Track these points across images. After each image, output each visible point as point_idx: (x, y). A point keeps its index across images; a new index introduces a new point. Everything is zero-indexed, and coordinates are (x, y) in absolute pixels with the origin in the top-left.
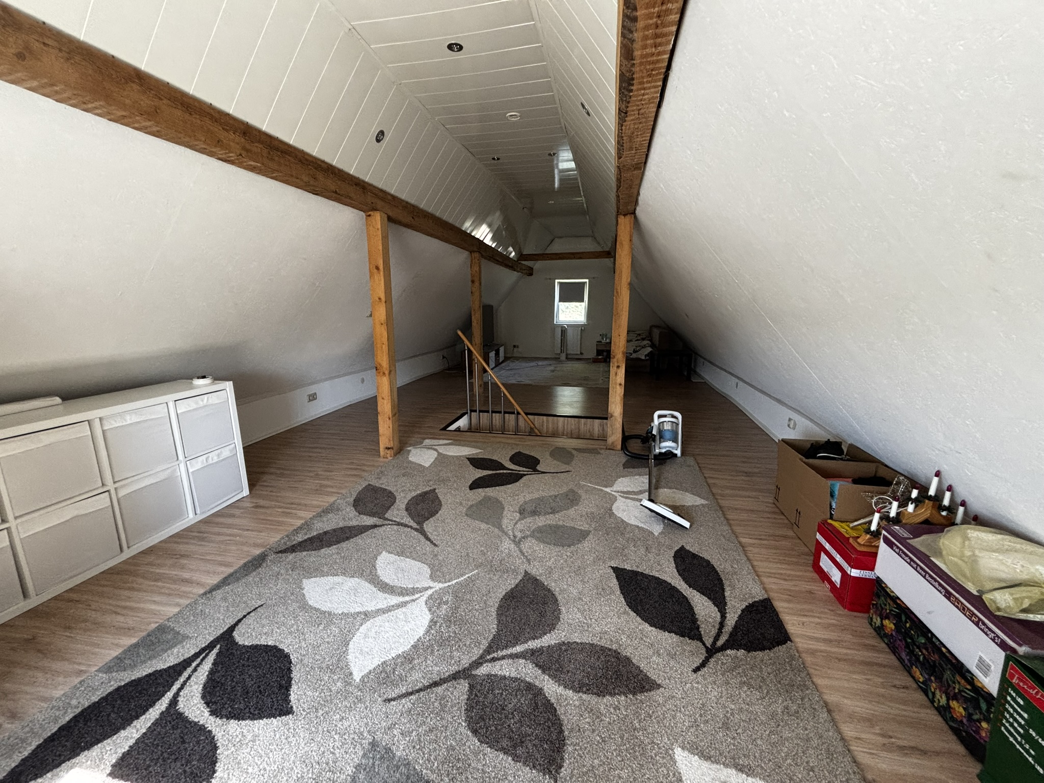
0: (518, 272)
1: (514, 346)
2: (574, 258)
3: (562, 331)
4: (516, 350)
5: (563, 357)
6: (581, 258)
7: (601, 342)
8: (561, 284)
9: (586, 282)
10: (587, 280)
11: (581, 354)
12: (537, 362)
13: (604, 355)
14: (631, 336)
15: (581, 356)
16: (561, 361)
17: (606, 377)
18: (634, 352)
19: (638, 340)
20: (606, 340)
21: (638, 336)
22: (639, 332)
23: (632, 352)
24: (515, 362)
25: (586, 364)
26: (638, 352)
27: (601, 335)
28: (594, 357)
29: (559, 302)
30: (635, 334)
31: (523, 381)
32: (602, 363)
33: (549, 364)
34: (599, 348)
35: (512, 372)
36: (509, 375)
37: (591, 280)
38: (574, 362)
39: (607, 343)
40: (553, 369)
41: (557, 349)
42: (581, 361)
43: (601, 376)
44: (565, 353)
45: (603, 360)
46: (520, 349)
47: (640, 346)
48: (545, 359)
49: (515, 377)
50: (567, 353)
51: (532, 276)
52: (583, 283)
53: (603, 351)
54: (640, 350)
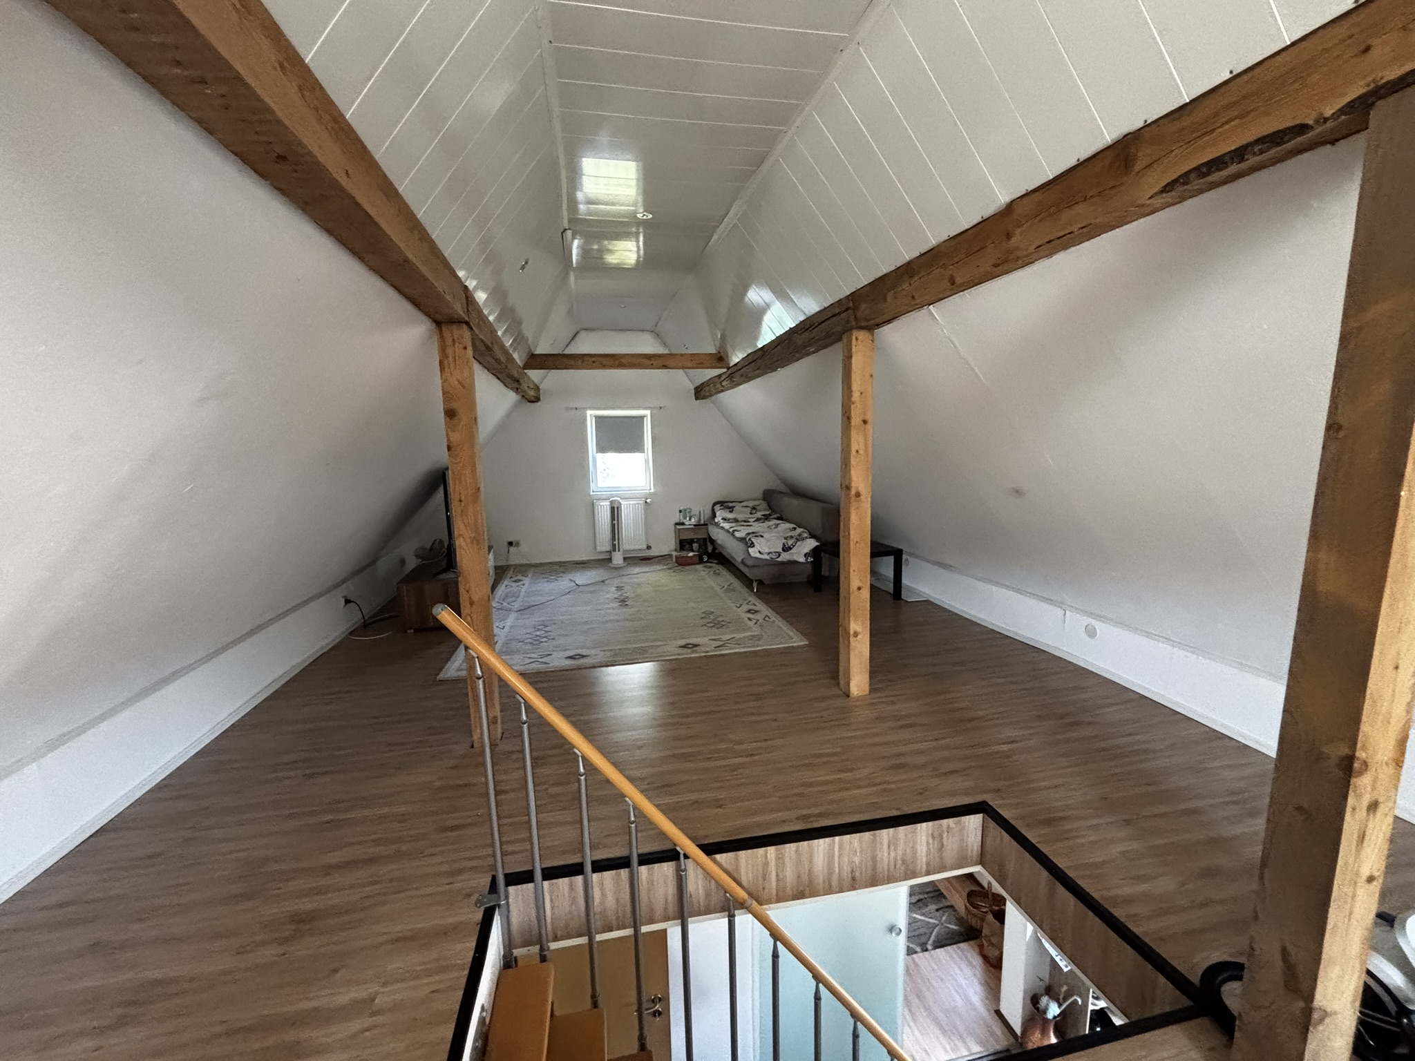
1: (510, 544)
2: (652, 367)
3: (612, 509)
4: (512, 549)
5: (618, 558)
6: (665, 367)
7: (683, 524)
8: (598, 418)
9: (646, 416)
10: (648, 412)
11: (649, 547)
12: (570, 576)
13: (694, 548)
14: (741, 513)
15: (647, 551)
16: (616, 569)
17: (745, 608)
18: (784, 550)
19: (758, 520)
20: (690, 519)
21: (754, 511)
22: (751, 504)
23: (780, 550)
24: (522, 582)
25: (658, 567)
26: (791, 549)
27: (680, 511)
28: (674, 554)
29: (597, 453)
30: (747, 507)
31: (584, 652)
32: (698, 566)
33: (601, 579)
34: (684, 537)
35: (535, 619)
36: (535, 633)
37: (658, 411)
38: (636, 564)
39: (695, 525)
40: (616, 596)
41: (604, 543)
42: (652, 564)
43: (735, 608)
44: (621, 550)
45: (697, 559)
46: (524, 547)
47: (792, 537)
48: (582, 565)
49: (553, 639)
50: (624, 551)
51: (539, 403)
52: (642, 418)
53: (691, 541)
54: (794, 546)
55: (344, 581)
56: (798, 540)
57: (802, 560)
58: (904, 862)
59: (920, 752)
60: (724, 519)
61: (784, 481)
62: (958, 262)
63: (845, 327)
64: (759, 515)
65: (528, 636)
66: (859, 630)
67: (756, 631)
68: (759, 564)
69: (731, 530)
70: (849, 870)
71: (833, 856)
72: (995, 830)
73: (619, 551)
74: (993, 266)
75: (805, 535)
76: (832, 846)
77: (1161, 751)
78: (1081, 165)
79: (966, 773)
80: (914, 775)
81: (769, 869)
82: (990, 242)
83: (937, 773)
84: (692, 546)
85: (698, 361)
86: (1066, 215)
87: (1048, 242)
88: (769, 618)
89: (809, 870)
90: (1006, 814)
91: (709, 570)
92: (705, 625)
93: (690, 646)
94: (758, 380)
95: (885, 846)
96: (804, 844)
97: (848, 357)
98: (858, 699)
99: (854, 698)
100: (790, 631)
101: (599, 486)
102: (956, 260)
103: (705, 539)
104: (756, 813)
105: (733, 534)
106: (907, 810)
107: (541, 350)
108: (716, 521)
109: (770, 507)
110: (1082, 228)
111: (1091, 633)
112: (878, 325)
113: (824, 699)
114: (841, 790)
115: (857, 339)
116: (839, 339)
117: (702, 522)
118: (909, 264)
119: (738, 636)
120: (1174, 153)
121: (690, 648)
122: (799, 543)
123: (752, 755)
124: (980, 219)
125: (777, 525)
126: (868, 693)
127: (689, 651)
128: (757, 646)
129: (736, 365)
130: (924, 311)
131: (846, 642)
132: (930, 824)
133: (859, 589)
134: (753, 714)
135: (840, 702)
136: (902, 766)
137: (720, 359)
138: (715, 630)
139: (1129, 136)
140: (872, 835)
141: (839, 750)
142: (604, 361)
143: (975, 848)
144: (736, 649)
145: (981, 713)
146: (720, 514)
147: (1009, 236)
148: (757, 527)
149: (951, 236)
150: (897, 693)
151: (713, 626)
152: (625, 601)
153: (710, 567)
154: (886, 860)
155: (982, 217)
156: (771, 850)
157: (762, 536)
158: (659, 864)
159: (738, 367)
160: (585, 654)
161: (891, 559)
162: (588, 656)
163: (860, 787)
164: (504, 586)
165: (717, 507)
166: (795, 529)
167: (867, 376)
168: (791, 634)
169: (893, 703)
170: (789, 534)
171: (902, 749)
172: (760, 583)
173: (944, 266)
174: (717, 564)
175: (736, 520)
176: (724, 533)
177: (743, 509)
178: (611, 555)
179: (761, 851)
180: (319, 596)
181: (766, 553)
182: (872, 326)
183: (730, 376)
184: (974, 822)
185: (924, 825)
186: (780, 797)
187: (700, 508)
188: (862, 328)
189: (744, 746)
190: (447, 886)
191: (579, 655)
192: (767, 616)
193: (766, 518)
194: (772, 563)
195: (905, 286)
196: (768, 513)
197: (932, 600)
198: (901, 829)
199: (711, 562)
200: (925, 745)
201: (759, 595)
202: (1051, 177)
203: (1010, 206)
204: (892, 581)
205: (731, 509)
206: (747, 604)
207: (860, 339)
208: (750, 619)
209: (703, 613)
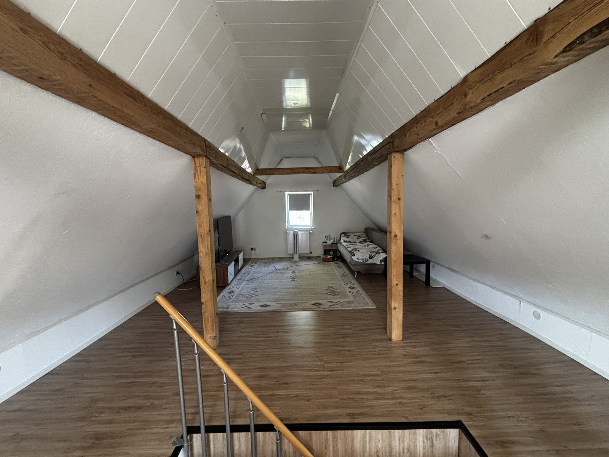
0: (254, 185)
1: (252, 249)
2: (309, 173)
3: (294, 235)
4: (253, 252)
5: (296, 257)
6: (315, 173)
7: (326, 243)
8: (290, 195)
9: (311, 194)
10: (312, 193)
11: (311, 253)
12: (274, 265)
13: (331, 254)
14: (352, 238)
15: (310, 254)
16: (295, 262)
17: (349, 285)
18: (369, 258)
19: (360, 242)
20: (330, 241)
21: (359, 238)
22: (358, 234)
23: (368, 258)
24: (254, 267)
25: (315, 262)
26: (373, 257)
27: (325, 237)
28: (322, 256)
29: (289, 210)
30: (356, 235)
31: (267, 303)
32: (331, 263)
33: (286, 267)
34: (327, 248)
35: (252, 285)
36: (251, 292)
37: (316, 192)
38: (305, 260)
39: (332, 243)
40: (291, 275)
41: (291, 250)
42: (312, 260)
43: (344, 285)
44: (298, 253)
45: (331, 259)
46: (257, 251)
47: (374, 252)
48: (280, 259)
49: (257, 296)
50: (299, 254)
51: (266, 189)
52: (309, 195)
53: (330, 251)
54: (375, 256)
55: (178, 264)
56: (377, 253)
57: (379, 263)
58: (408, 450)
59: (424, 380)
60: (344, 241)
61: (375, 224)
62: (439, 114)
63: (389, 151)
64: (361, 240)
65: (248, 293)
66: (396, 306)
67: (351, 299)
68: (357, 264)
69: (346, 247)
70: (375, 450)
71: (366, 442)
72: (466, 443)
73: (297, 254)
74: (458, 113)
75: (381, 251)
76: (364, 436)
77: (584, 400)
78: (508, 45)
79: (450, 398)
80: (419, 395)
81: (329, 443)
82: (455, 100)
83: (433, 395)
84: (330, 253)
85: (330, 170)
86: (499, 77)
87: (488, 96)
88: (359, 292)
89: (351, 448)
90: (473, 432)
91: (336, 265)
92: (327, 293)
93: (317, 304)
94: (356, 178)
95: (397, 439)
96: (349, 432)
97: (390, 166)
98: (396, 342)
99: (394, 341)
100: (368, 300)
101: (290, 224)
102: (438, 112)
103: (336, 250)
104: (326, 407)
105: (347, 249)
106: (412, 419)
107: (262, 167)
108: (341, 242)
109: (367, 235)
110: (509, 84)
111: (538, 317)
112: (406, 150)
113: (377, 340)
114: (377, 399)
115: (394, 157)
116: (386, 159)
117: (335, 242)
118: (416, 117)
119: (341, 301)
120: (571, 25)
121: (317, 305)
122: (377, 255)
123: (333, 370)
124: (450, 88)
125: (368, 245)
126: (401, 339)
127: (316, 307)
128: (350, 307)
129: (347, 171)
130: (426, 142)
131: (390, 312)
132: (425, 430)
133: (397, 285)
134: (339, 346)
135: (385, 344)
136: (414, 388)
137: (340, 169)
138: (331, 297)
139: (538, 21)
140: (388, 432)
141: (379, 373)
142: (288, 171)
143: (454, 449)
144: (339, 307)
145: (464, 359)
146: (343, 239)
147: (466, 95)
148: (359, 246)
149: (436, 100)
150: (416, 341)
151: (331, 294)
152: (294, 279)
153: (337, 263)
154: (398, 448)
155: (451, 87)
156: (330, 433)
157: (359, 251)
158: (269, 432)
159: (348, 172)
160: (268, 305)
161: (424, 265)
162: (269, 306)
163: (387, 399)
164: (246, 268)
165: (342, 235)
166: (377, 247)
167: (400, 176)
168: (368, 301)
169: (415, 347)
170: (373, 250)
171: (415, 377)
172: (359, 273)
173: (432, 117)
174: (340, 262)
175: (350, 242)
176: (344, 248)
177: (354, 237)
178: (293, 256)
179: (324, 432)
180: (164, 271)
181: (361, 259)
182: (402, 151)
183: (345, 176)
184: (453, 433)
185: (421, 430)
186: (341, 399)
187: (334, 235)
188: (397, 152)
189: (329, 365)
190: (164, 430)
191: (266, 305)
192: (358, 291)
193: (365, 241)
194: (364, 264)
195: (415, 129)
196: (365, 239)
197: (446, 287)
198: (407, 431)
199: (338, 261)
200: (429, 376)
201: (357, 279)
202: (490, 57)
203: (466, 78)
204: (425, 275)
205: (348, 237)
206: (350, 283)
207: (396, 158)
208: (350, 292)
209: (328, 287)
